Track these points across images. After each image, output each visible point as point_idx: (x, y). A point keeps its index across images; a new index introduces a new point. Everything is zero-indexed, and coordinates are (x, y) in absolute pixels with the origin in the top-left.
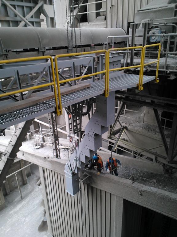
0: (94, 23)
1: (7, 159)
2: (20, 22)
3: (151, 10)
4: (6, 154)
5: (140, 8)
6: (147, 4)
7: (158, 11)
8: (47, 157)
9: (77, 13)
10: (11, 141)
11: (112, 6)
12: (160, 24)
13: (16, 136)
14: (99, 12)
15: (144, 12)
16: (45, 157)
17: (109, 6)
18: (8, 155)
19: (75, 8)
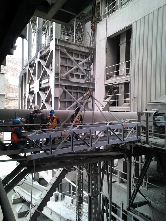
0: (121, 108)
1: (35, 211)
2: (74, 102)
3: (158, 103)
4: (35, 206)
5: (151, 101)
6: (155, 99)
7: (164, 104)
8: (69, 220)
9: (110, 100)
10: (42, 194)
11: (134, 97)
12: (163, 113)
13: (47, 191)
14: (125, 100)
15: (153, 104)
16: (68, 219)
17: (132, 97)
18: (36, 207)
19: (108, 97)
